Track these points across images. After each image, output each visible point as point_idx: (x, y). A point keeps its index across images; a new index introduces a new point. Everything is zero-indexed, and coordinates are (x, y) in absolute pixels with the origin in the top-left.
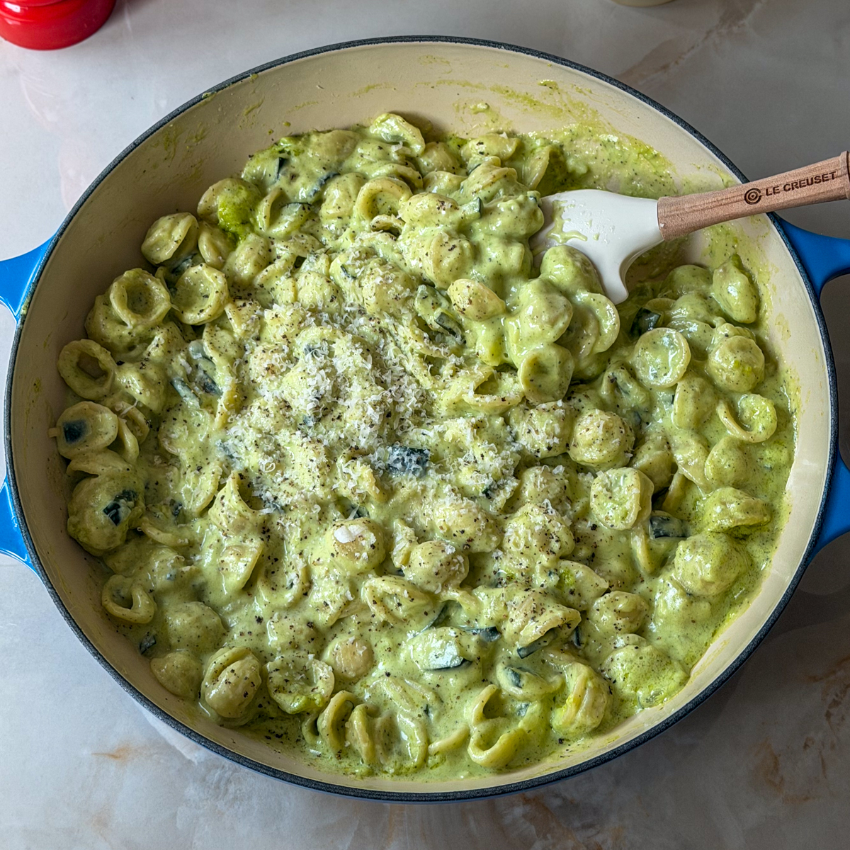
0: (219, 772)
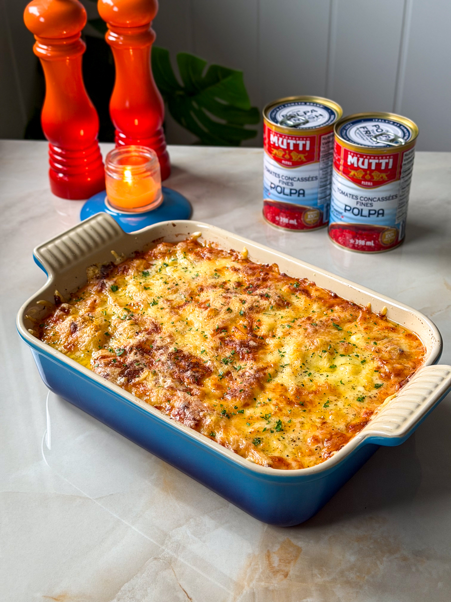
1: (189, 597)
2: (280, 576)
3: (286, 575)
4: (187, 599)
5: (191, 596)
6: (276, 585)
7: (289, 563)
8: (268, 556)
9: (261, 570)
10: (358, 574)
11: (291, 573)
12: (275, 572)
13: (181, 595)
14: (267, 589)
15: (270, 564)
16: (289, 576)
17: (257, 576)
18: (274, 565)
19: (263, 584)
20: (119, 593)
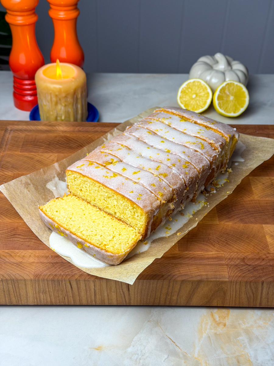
0: (137, 356)
1: (173, 342)
2: (221, 326)
3: (225, 325)
4: (172, 343)
5: (174, 341)
6: (220, 331)
7: (225, 318)
8: (212, 315)
9: (210, 324)
10: (264, 321)
11: (227, 324)
12: (218, 324)
13: (168, 341)
14: (216, 334)
15: (214, 320)
16: (226, 325)
17: (208, 327)
18: (216, 320)
19: (213, 331)
20: (133, 343)
